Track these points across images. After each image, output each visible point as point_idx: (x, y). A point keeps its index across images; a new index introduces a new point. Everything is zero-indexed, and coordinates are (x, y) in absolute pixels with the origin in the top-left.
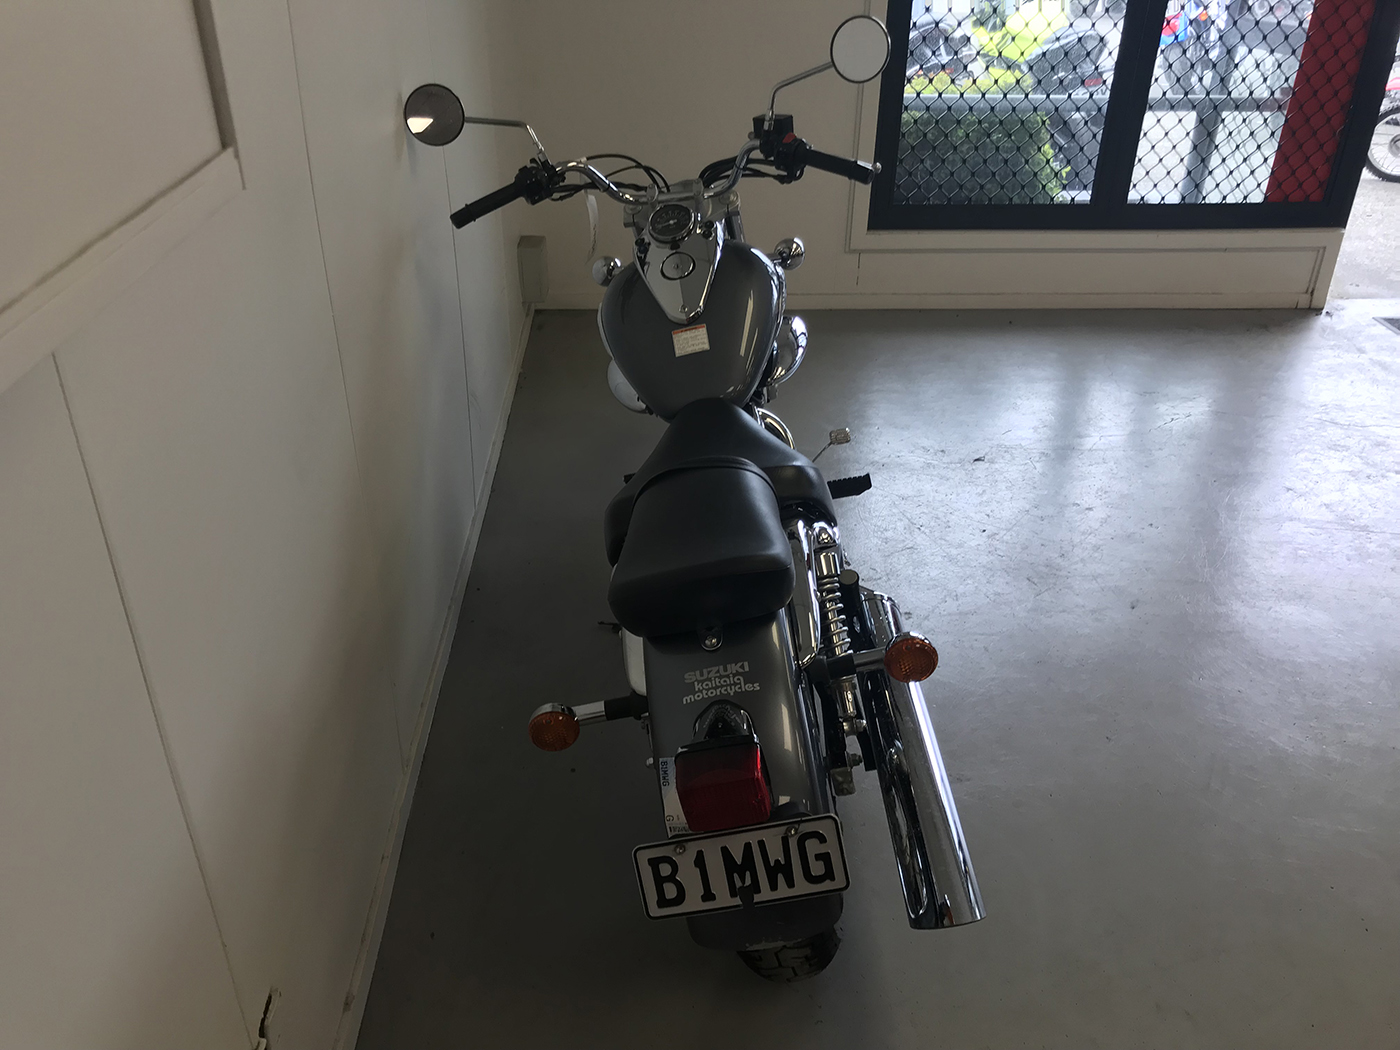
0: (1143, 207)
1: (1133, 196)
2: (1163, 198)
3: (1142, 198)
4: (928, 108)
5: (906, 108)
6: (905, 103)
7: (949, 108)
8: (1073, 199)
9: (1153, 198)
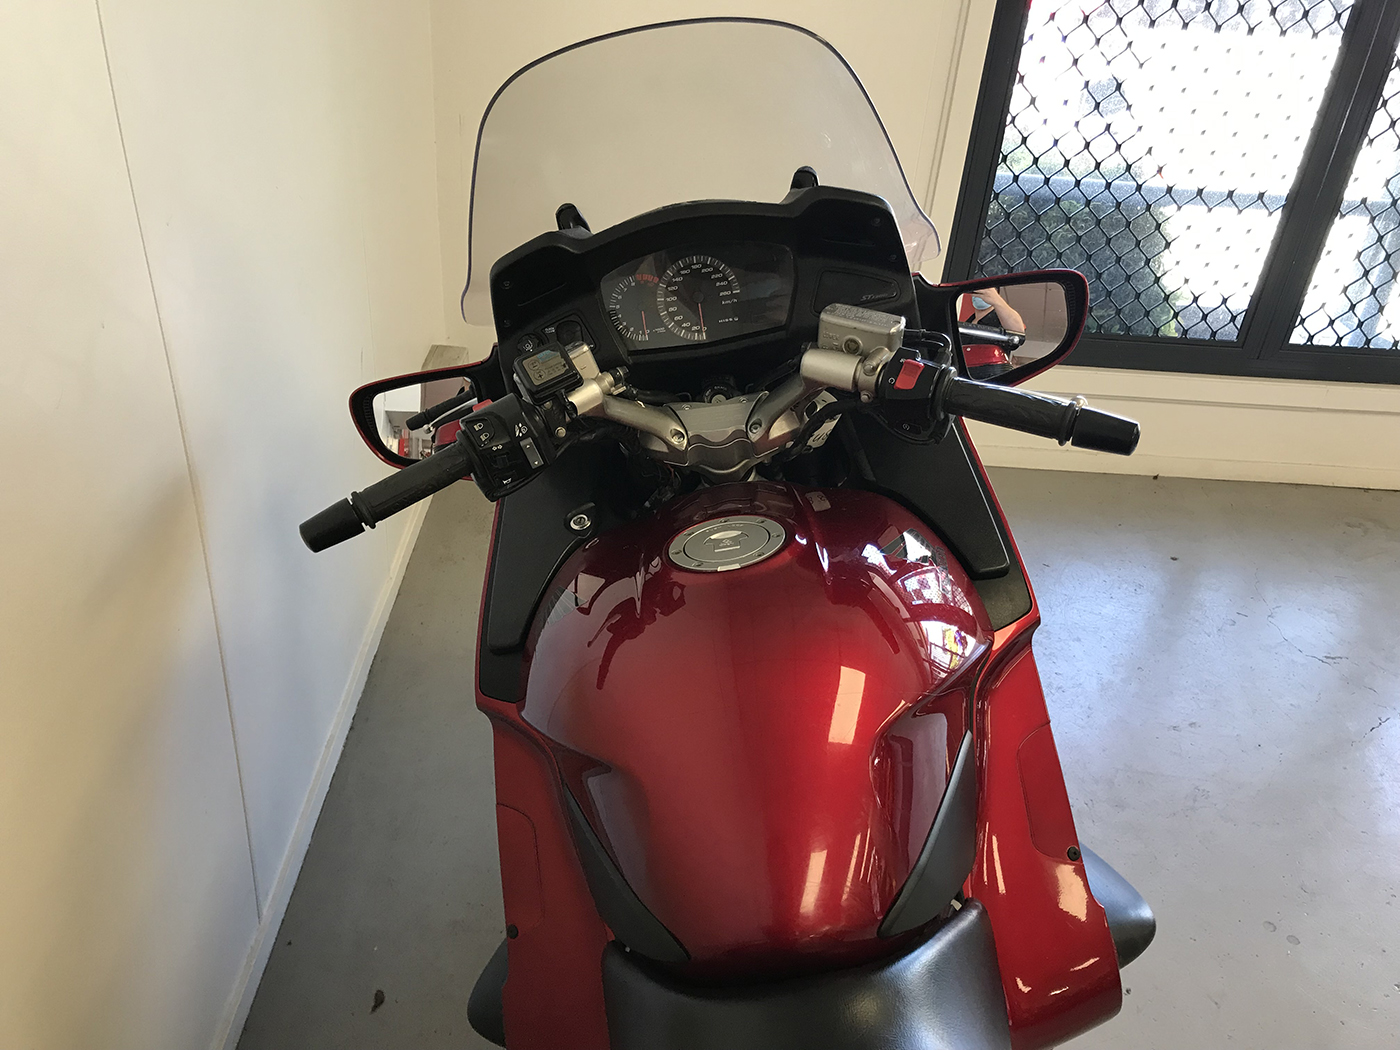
0: (1309, 349)
1: (1298, 337)
2: (1340, 339)
3: (1311, 338)
4: (1027, 198)
5: (997, 196)
6: (997, 188)
7: (1058, 200)
8: (1214, 334)
9: (1326, 339)
